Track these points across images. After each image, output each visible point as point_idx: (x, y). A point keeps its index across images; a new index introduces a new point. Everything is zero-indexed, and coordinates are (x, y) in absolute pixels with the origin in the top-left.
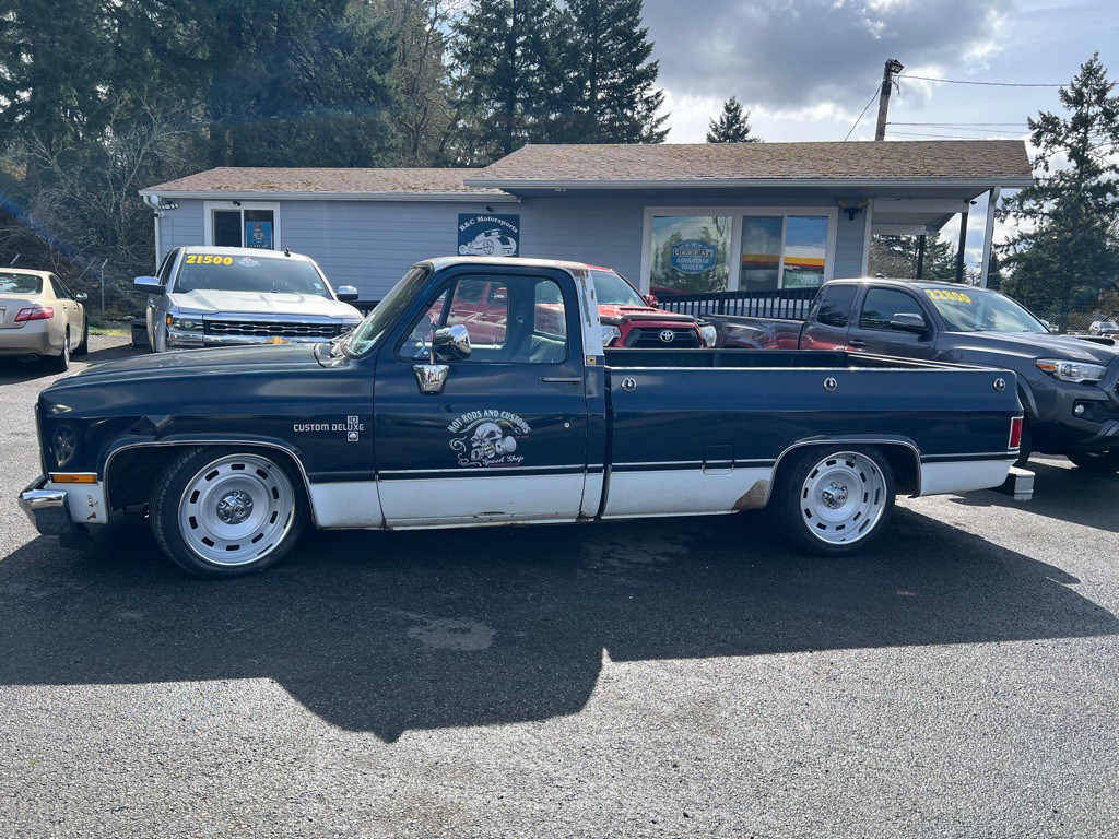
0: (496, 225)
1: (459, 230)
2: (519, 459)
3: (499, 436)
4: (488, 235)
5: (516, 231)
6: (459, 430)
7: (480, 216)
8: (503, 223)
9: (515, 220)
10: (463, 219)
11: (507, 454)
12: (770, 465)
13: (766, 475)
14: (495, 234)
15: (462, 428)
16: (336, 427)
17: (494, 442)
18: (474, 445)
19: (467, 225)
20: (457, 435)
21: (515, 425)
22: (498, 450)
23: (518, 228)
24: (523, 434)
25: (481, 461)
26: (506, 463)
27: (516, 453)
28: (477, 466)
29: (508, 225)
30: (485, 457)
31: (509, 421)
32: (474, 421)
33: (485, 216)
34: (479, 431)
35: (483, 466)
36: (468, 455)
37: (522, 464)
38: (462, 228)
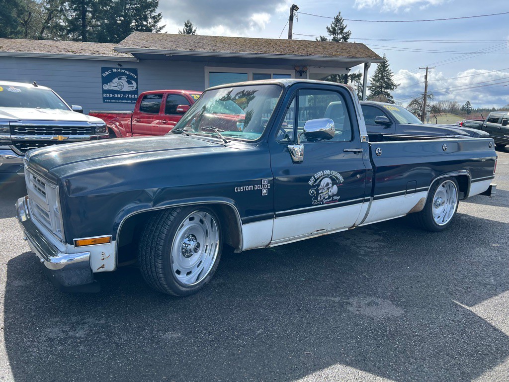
0: (124, 74)
1: (102, 76)
2: (338, 198)
3: (330, 185)
4: (120, 79)
5: (136, 77)
6: (313, 183)
7: (114, 68)
8: (128, 73)
9: (135, 71)
10: (104, 70)
11: (334, 195)
12: (426, 190)
13: (424, 195)
14: (124, 79)
15: (315, 182)
16: (257, 187)
17: (328, 189)
18: (320, 192)
19: (107, 73)
20: (313, 187)
21: (337, 179)
22: (330, 194)
23: (137, 75)
24: (341, 183)
25: (322, 201)
26: (333, 201)
27: (337, 195)
28: (320, 204)
29: (131, 74)
30: (324, 198)
31: (334, 176)
32: (320, 177)
33: (117, 69)
34: (322, 184)
35: (323, 204)
36: (316, 198)
37: (340, 200)
38: (104, 75)
